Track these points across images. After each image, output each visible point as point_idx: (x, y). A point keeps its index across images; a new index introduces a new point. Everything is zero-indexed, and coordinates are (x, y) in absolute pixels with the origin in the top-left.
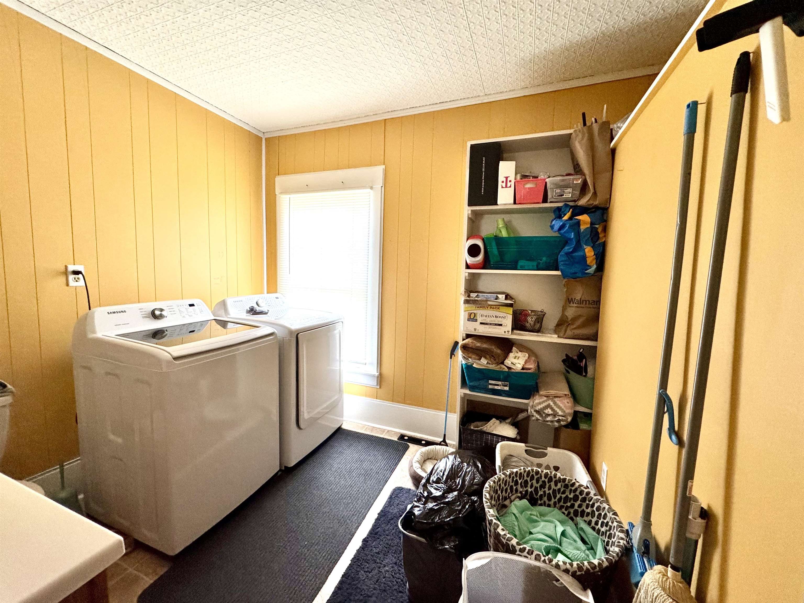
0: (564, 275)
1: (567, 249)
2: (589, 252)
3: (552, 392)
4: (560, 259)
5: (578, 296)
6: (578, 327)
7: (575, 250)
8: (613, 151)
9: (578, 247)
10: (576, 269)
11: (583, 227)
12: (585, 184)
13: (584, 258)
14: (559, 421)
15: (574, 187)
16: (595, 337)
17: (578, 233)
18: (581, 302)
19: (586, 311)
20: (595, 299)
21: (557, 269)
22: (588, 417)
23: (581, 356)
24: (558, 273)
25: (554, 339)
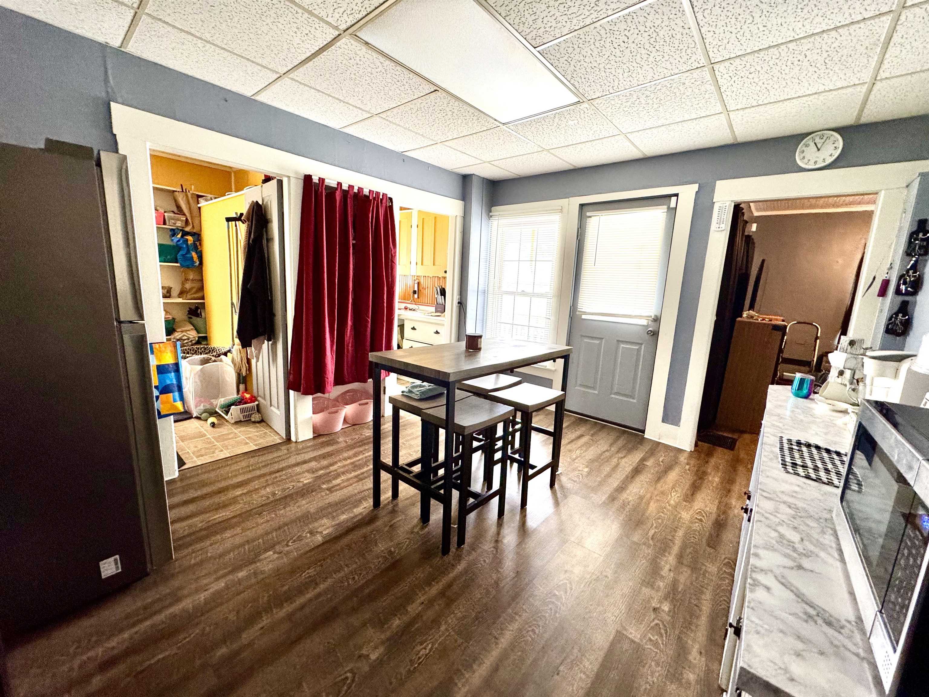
0: (182, 266)
1: (181, 253)
2: (194, 254)
3: (184, 329)
4: (178, 257)
5: (191, 277)
6: (195, 293)
7: (186, 254)
8: (200, 208)
9: (188, 252)
10: (188, 263)
11: (189, 242)
12: (187, 220)
13: (192, 257)
14: (191, 341)
15: (182, 221)
16: (203, 298)
17: (187, 245)
18: (193, 280)
19: (197, 285)
20: (200, 278)
21: (177, 263)
22: (205, 338)
23: (197, 308)
24: (178, 265)
25: (180, 300)
